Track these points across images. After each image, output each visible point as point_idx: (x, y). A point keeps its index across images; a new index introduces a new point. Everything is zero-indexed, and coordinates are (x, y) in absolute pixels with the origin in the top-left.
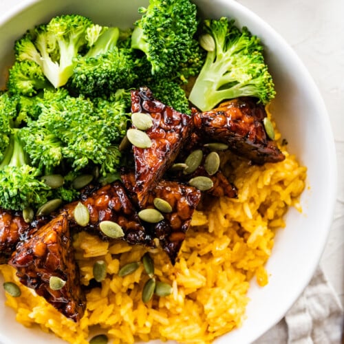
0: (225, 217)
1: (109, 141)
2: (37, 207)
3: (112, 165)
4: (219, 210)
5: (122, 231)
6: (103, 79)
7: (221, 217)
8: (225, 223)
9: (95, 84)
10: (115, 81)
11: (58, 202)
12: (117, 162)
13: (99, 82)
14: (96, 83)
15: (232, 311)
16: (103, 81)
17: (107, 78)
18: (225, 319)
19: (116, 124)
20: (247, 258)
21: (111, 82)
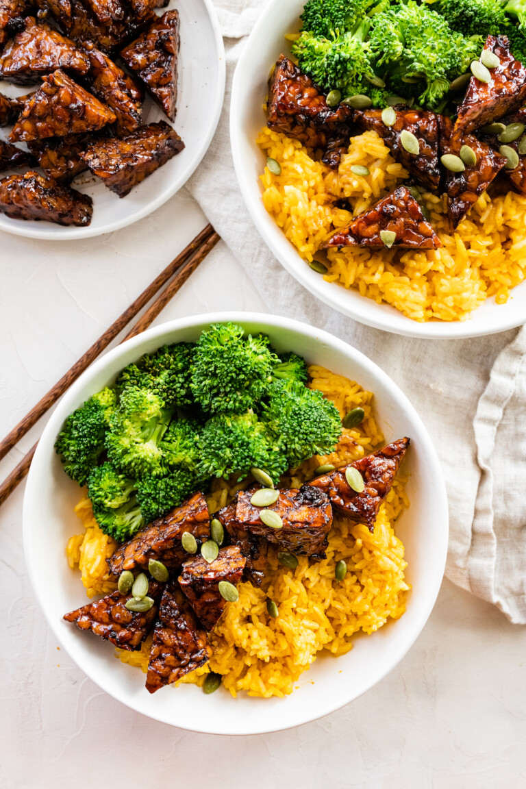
0: (503, 215)
1: (450, 65)
2: (345, 96)
3: (435, 95)
4: (501, 203)
5: (418, 149)
6: (472, 11)
7: (500, 211)
8: (500, 220)
9: (462, 13)
10: (481, 21)
11: (368, 101)
12: (441, 95)
13: (467, 12)
14: (464, 11)
15: (465, 295)
16: (472, 13)
17: (476, 13)
18: (455, 300)
19: (463, 56)
20: (499, 269)
21: (477, 18)
